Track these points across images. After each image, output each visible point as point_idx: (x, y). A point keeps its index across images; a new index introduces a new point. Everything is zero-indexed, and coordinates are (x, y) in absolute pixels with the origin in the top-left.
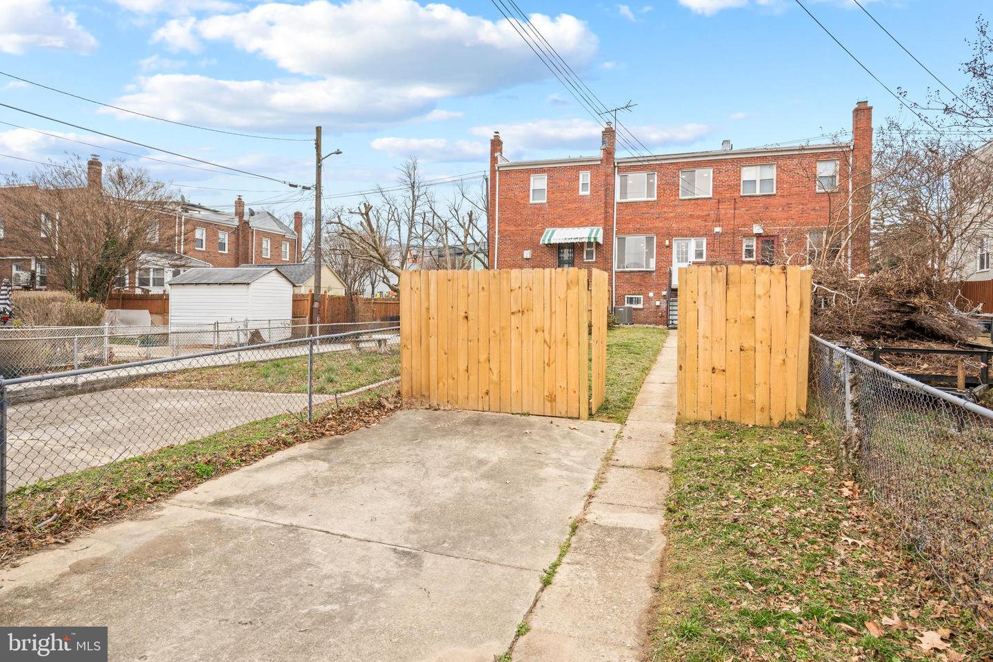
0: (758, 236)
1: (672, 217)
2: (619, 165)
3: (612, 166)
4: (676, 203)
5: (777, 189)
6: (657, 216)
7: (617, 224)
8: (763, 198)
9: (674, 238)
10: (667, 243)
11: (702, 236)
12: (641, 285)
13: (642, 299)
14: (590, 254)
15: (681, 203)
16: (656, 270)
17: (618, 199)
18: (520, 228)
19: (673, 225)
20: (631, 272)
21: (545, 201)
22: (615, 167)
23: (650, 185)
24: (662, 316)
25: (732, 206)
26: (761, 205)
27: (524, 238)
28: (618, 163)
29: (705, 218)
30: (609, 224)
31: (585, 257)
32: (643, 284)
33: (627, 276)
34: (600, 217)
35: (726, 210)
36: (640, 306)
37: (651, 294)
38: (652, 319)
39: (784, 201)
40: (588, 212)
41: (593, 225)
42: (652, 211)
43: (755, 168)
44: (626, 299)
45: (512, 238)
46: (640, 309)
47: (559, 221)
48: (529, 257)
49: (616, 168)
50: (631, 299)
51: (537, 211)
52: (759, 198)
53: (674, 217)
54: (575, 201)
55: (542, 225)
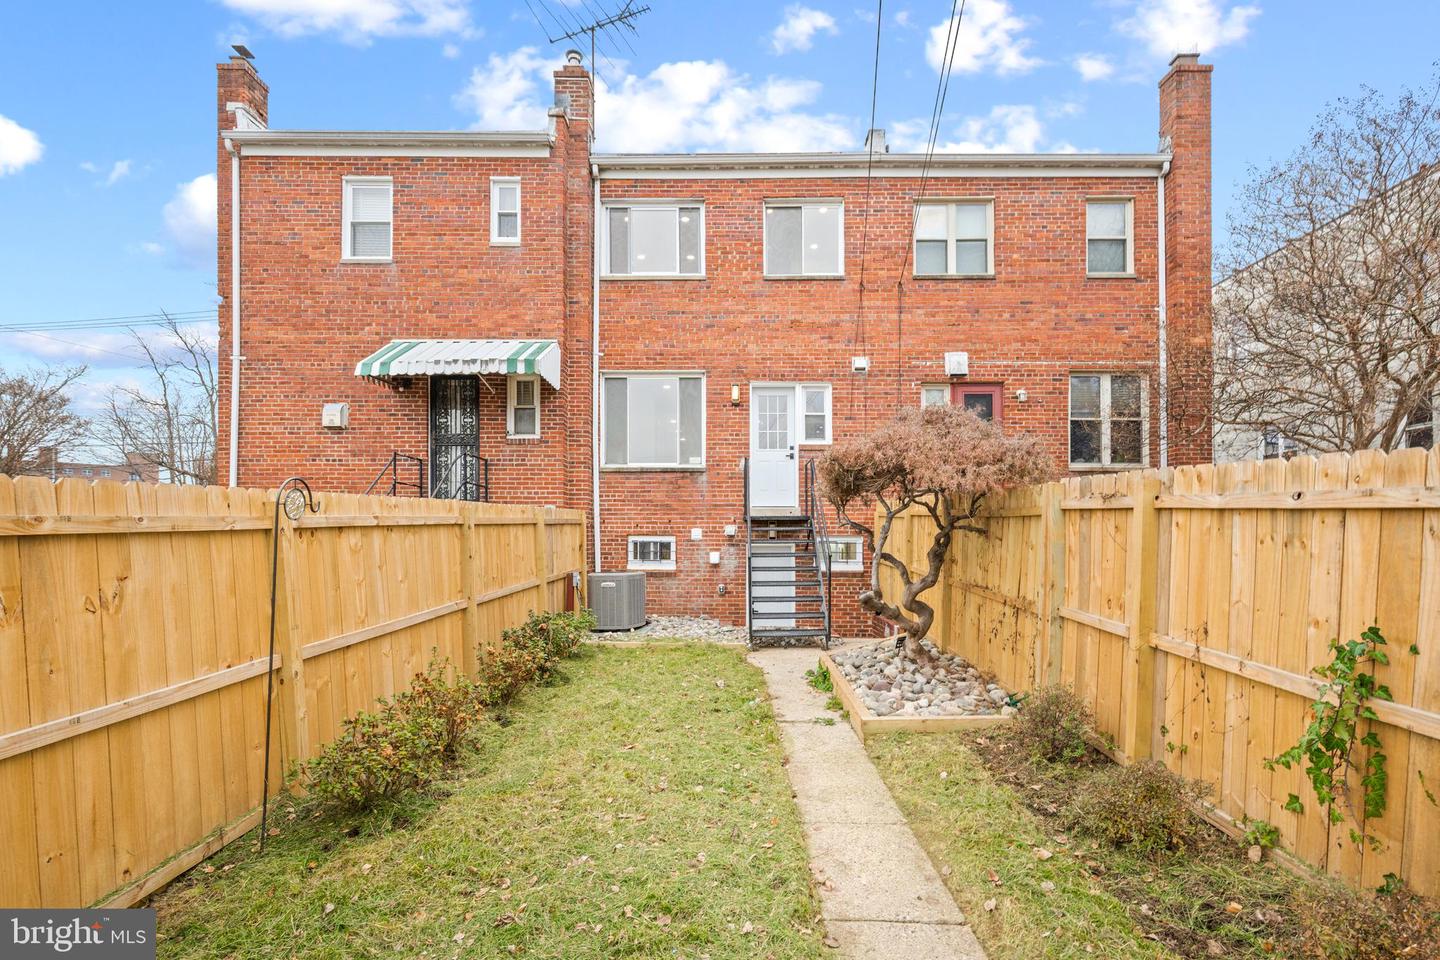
0: (957, 381)
1: (746, 326)
2: (606, 176)
3: (585, 172)
4: (757, 287)
5: (997, 264)
6: (708, 322)
7: (602, 338)
8: (968, 285)
9: (753, 384)
10: (735, 394)
11: (820, 379)
12: (668, 508)
13: (673, 548)
14: (524, 415)
15: (767, 289)
16: (710, 468)
17: (603, 269)
18: (313, 335)
19: (750, 346)
20: (643, 471)
21: (389, 258)
22: (593, 180)
23: (687, 235)
24: (725, 593)
25: (894, 303)
26: (961, 303)
27: (326, 365)
28: (602, 169)
29: (829, 332)
30: (582, 334)
31: (511, 426)
32: (675, 505)
33: (632, 483)
34: (550, 311)
35: (879, 311)
36: (668, 566)
37: (696, 534)
38: (699, 602)
39: (1014, 294)
40: (515, 296)
41: (533, 333)
42: (695, 307)
43: (941, 209)
44: (631, 547)
45: (287, 365)
46: (668, 575)
47: (432, 318)
48: (337, 423)
49: (598, 185)
50: (644, 545)
51: (363, 286)
52: (957, 285)
53: (754, 325)
54: (477, 261)
55: (381, 329)
